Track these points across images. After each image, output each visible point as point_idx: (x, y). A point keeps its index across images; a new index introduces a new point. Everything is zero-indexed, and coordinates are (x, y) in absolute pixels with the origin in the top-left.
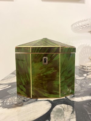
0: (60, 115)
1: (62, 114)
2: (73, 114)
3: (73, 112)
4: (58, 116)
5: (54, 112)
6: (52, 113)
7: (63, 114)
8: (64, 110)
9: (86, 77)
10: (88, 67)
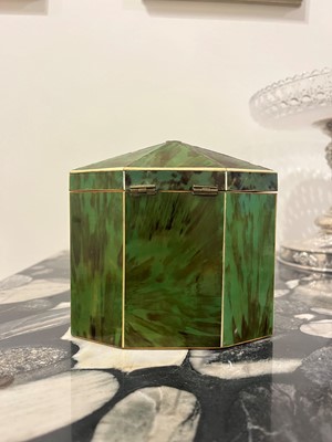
0: (136, 426)
1: (145, 425)
2: (187, 427)
3: (190, 417)
4: (126, 431)
5: (117, 414)
6: (107, 418)
7: (147, 426)
8: (158, 409)
9: (292, 291)
10: (309, 253)
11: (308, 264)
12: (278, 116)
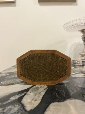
2: (45, 90)
4: (34, 90)
6: (31, 89)
7: (38, 90)
8: (40, 88)
9: (72, 69)
10: (77, 61)
11: (77, 64)
12: (69, 30)
